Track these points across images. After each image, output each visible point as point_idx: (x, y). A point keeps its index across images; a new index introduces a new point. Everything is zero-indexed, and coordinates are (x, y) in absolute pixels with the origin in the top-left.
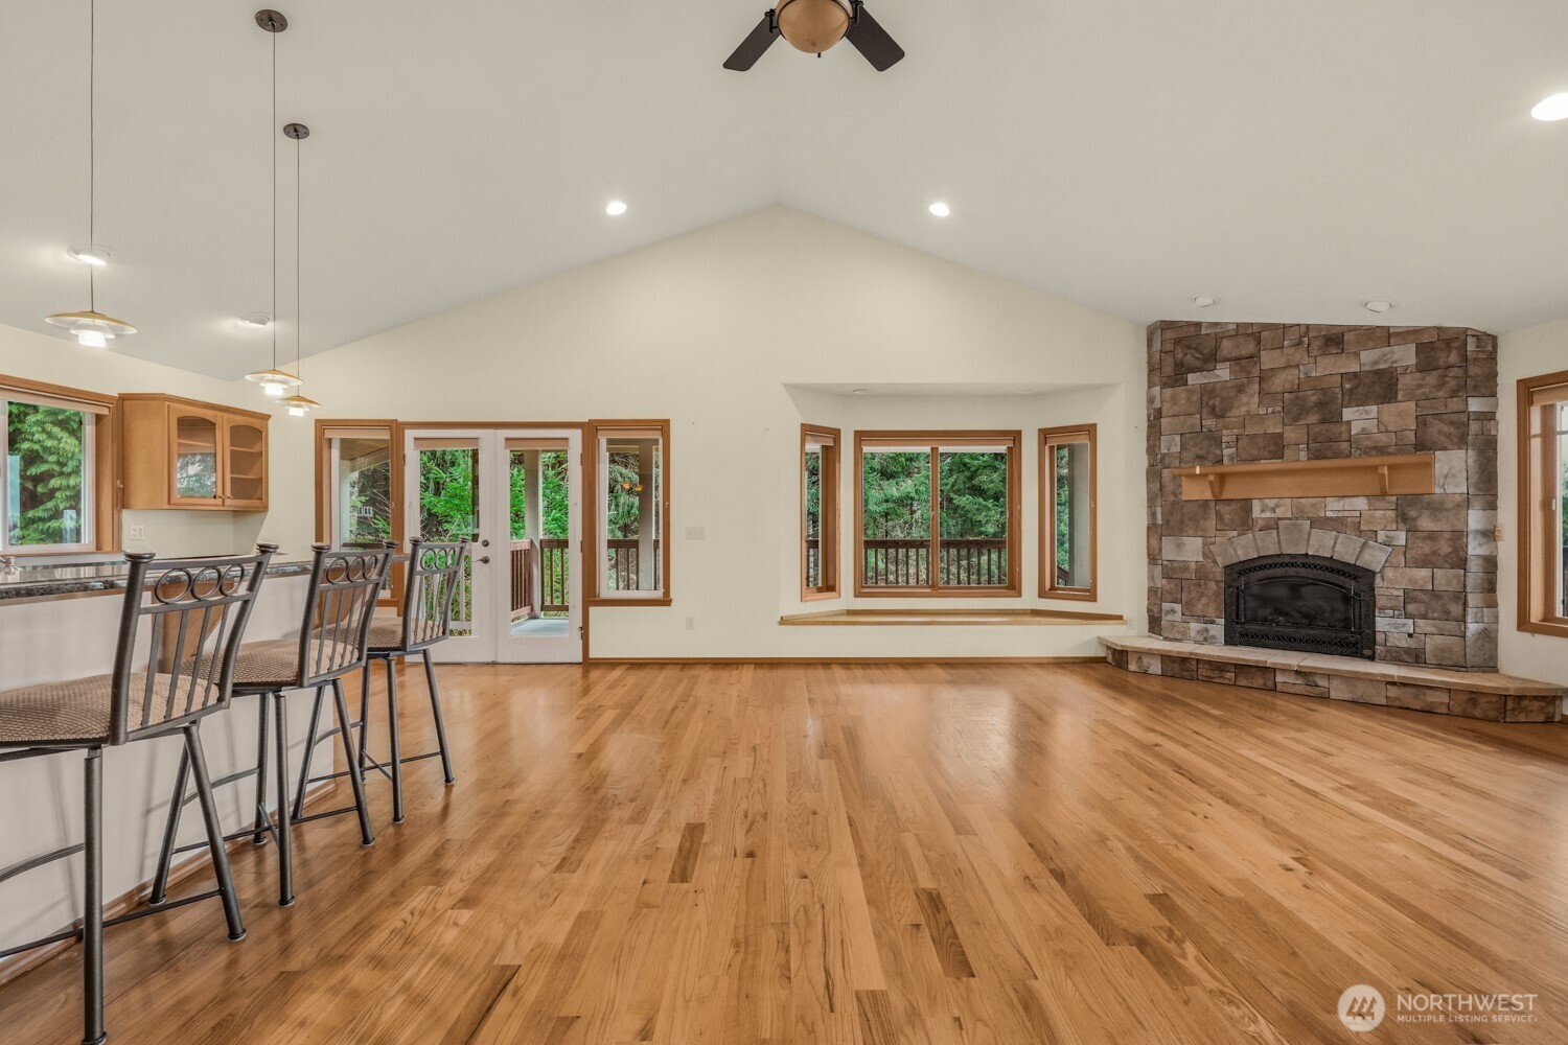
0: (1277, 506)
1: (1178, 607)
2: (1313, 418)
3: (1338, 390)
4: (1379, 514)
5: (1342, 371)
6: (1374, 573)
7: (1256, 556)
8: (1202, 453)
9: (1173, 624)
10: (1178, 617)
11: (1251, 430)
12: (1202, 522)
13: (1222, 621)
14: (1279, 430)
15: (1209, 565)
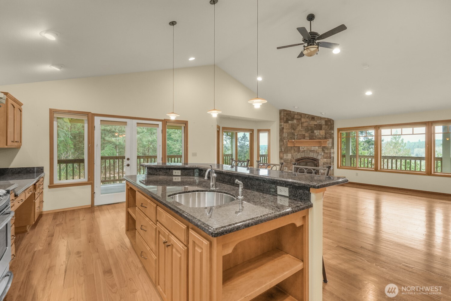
0: (304, 148)
1: (287, 168)
2: (310, 132)
3: (314, 127)
4: (320, 149)
5: (314, 124)
6: (319, 160)
7: (301, 157)
8: (291, 137)
11: (300, 133)
14: (305, 134)
15: (293, 159)
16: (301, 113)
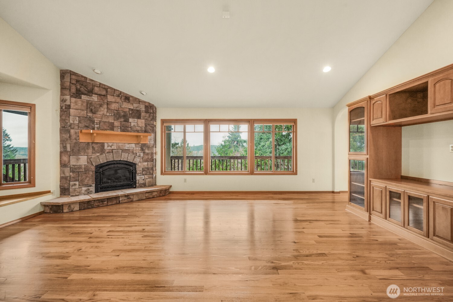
0: (112, 145)
1: (77, 183)
2: (122, 120)
3: (128, 113)
4: (137, 148)
5: (129, 108)
6: (136, 164)
7: (106, 161)
8: (87, 125)
9: (75, 190)
10: (77, 186)
11: (104, 120)
12: (87, 150)
13: (94, 185)
14: (113, 122)
15: (90, 165)
16: (107, 86)
